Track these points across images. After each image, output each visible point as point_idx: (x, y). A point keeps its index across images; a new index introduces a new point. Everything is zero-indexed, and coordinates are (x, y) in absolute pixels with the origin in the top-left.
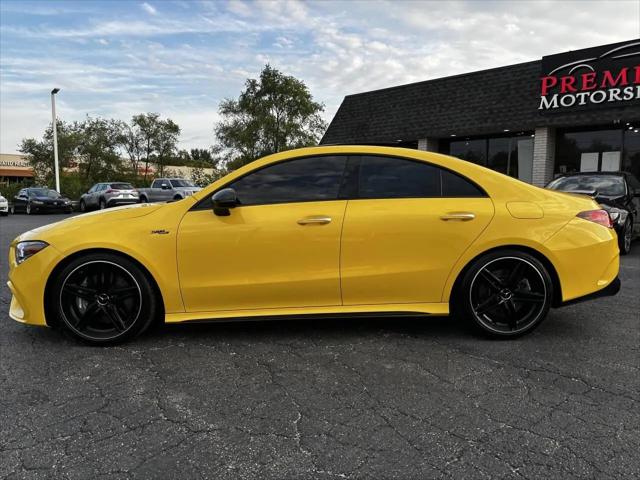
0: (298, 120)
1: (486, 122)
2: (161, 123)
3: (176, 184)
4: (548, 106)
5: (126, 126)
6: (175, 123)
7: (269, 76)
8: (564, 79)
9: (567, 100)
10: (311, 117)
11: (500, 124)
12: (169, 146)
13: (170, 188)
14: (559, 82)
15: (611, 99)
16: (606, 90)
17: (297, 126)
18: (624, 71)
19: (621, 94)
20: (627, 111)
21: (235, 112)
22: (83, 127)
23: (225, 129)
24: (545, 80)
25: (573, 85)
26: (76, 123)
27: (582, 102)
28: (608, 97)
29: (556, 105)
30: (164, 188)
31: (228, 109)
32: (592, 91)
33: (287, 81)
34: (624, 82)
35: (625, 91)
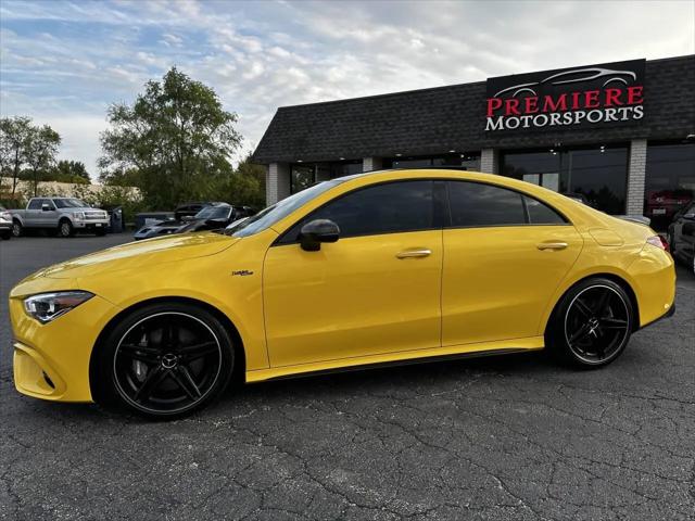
0: (206, 131)
1: (433, 142)
2: (34, 130)
3: (60, 204)
4: (494, 128)
6: (54, 129)
7: (173, 80)
8: (508, 102)
9: (512, 123)
10: (222, 128)
11: (446, 144)
12: (44, 158)
13: (53, 209)
14: (504, 105)
15: (552, 123)
16: (548, 114)
17: (207, 137)
18: (563, 96)
19: (561, 119)
20: (567, 135)
21: (126, 118)
23: (113, 139)
24: (490, 101)
25: (517, 108)
27: (526, 125)
28: (549, 121)
29: (501, 127)
30: (45, 209)
31: (120, 115)
32: (535, 115)
33: (194, 87)
34: (564, 108)
35: (565, 116)
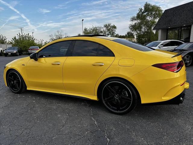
2: (111, 26)
5: (102, 28)
6: (115, 25)
7: (147, 6)
12: (113, 33)
22: (92, 29)
23: (132, 26)
26: (90, 28)
